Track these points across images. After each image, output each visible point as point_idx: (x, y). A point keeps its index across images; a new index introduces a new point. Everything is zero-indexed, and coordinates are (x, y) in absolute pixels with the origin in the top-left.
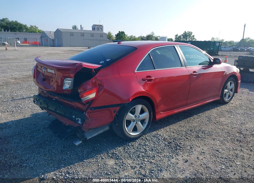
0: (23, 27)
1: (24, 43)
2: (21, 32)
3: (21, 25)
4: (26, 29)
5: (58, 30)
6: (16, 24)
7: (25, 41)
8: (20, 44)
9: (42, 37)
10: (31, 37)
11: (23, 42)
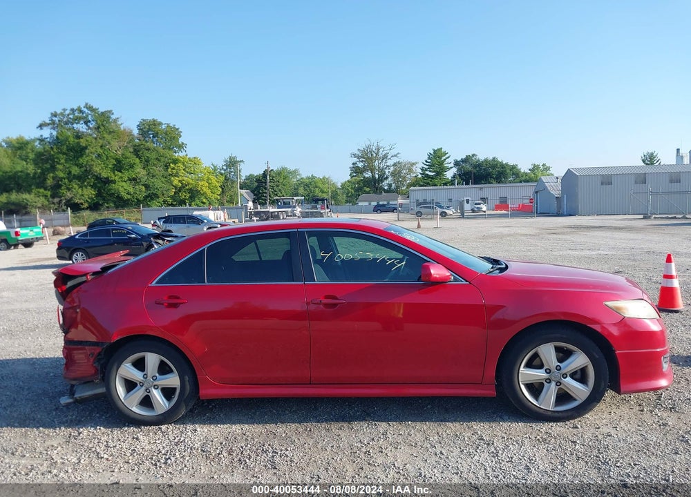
0: (508, 171)
1: (497, 208)
2: (502, 183)
3: (503, 166)
4: (513, 174)
5: (569, 172)
6: (494, 164)
7: (503, 204)
8: (485, 212)
9: (537, 192)
10: (518, 194)
11: (496, 206)
